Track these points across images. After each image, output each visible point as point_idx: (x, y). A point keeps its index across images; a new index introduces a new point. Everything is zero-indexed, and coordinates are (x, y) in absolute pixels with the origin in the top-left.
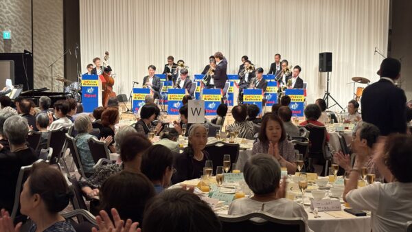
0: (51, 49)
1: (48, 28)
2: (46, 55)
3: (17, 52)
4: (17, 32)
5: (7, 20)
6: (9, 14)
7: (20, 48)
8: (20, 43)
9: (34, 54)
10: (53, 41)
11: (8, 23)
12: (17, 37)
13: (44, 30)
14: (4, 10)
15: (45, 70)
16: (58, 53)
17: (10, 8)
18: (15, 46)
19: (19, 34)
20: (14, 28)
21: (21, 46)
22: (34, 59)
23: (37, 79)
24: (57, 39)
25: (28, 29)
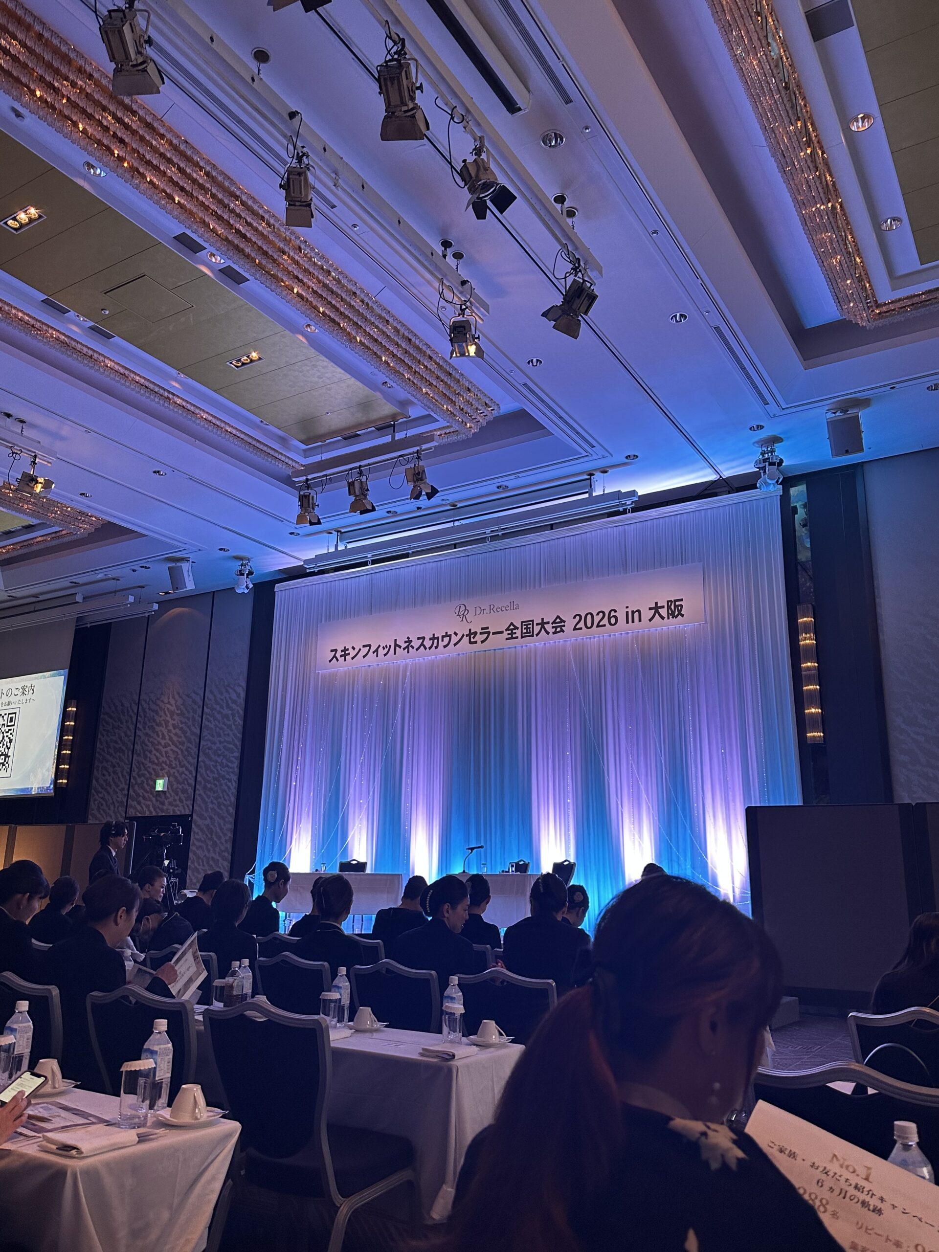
0: (219, 805)
1: (219, 768)
2: (211, 818)
3: (171, 814)
4: (176, 777)
5: (165, 759)
6: (169, 748)
7: (176, 806)
8: (177, 798)
9: (194, 816)
10: (223, 791)
11: (165, 763)
12: (175, 787)
13: (213, 772)
14: (163, 742)
15: (207, 845)
16: (228, 811)
17: (171, 739)
18: (170, 804)
19: (178, 782)
20: (172, 771)
21: (178, 802)
22: (193, 826)
23: (193, 863)
24: (229, 788)
25: (191, 772)
